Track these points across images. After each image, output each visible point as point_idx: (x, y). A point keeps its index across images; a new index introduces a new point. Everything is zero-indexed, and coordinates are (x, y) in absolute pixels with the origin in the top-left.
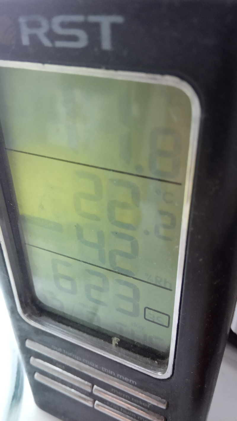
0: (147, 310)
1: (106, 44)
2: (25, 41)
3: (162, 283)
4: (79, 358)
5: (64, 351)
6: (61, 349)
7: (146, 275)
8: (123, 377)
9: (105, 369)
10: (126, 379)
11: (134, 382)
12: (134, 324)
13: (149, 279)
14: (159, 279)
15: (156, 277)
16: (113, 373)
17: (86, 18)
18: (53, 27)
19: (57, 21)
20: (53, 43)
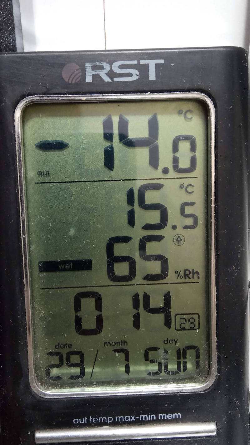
0: (178, 316)
1: (152, 76)
2: (89, 79)
3: (191, 276)
4: (110, 419)
5: (91, 418)
6: (86, 419)
7: (176, 272)
8: (165, 415)
9: (144, 416)
10: (169, 416)
11: (178, 415)
12: (166, 342)
13: (179, 276)
14: (188, 273)
15: (185, 271)
16: (153, 417)
17: (139, 62)
18: (113, 69)
19: (116, 65)
20: (112, 79)
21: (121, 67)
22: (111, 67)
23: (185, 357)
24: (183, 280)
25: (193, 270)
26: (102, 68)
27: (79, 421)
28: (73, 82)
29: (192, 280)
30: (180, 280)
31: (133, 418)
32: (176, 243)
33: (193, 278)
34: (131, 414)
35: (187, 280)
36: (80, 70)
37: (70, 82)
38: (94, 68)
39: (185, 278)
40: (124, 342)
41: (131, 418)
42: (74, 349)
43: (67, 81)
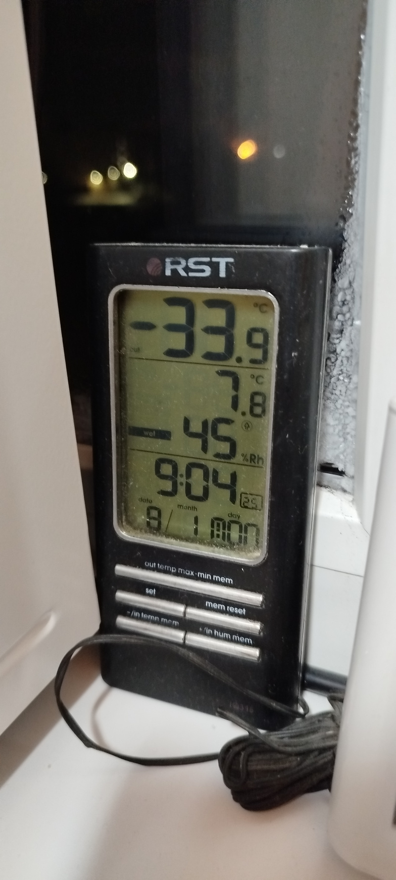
0: (243, 495)
1: (222, 274)
2: (168, 273)
3: (256, 461)
4: (174, 570)
5: (159, 565)
6: (155, 564)
7: (243, 455)
8: (219, 578)
9: (201, 574)
10: (222, 579)
11: (230, 581)
12: (230, 515)
13: (245, 459)
14: (253, 457)
15: (251, 455)
16: (209, 577)
17: (211, 259)
18: (189, 264)
19: (192, 261)
20: (188, 274)
21: (196, 263)
22: (187, 263)
23: (246, 532)
24: (249, 463)
25: (258, 456)
26: (179, 263)
27: (149, 564)
28: (155, 274)
29: (257, 465)
30: (246, 463)
31: (192, 573)
32: (244, 428)
33: (258, 463)
34: (191, 569)
35: (253, 464)
36: (160, 265)
37: (153, 274)
38: (173, 263)
39: (251, 462)
40: (194, 508)
41: (190, 573)
42: (154, 504)
43: (150, 272)
